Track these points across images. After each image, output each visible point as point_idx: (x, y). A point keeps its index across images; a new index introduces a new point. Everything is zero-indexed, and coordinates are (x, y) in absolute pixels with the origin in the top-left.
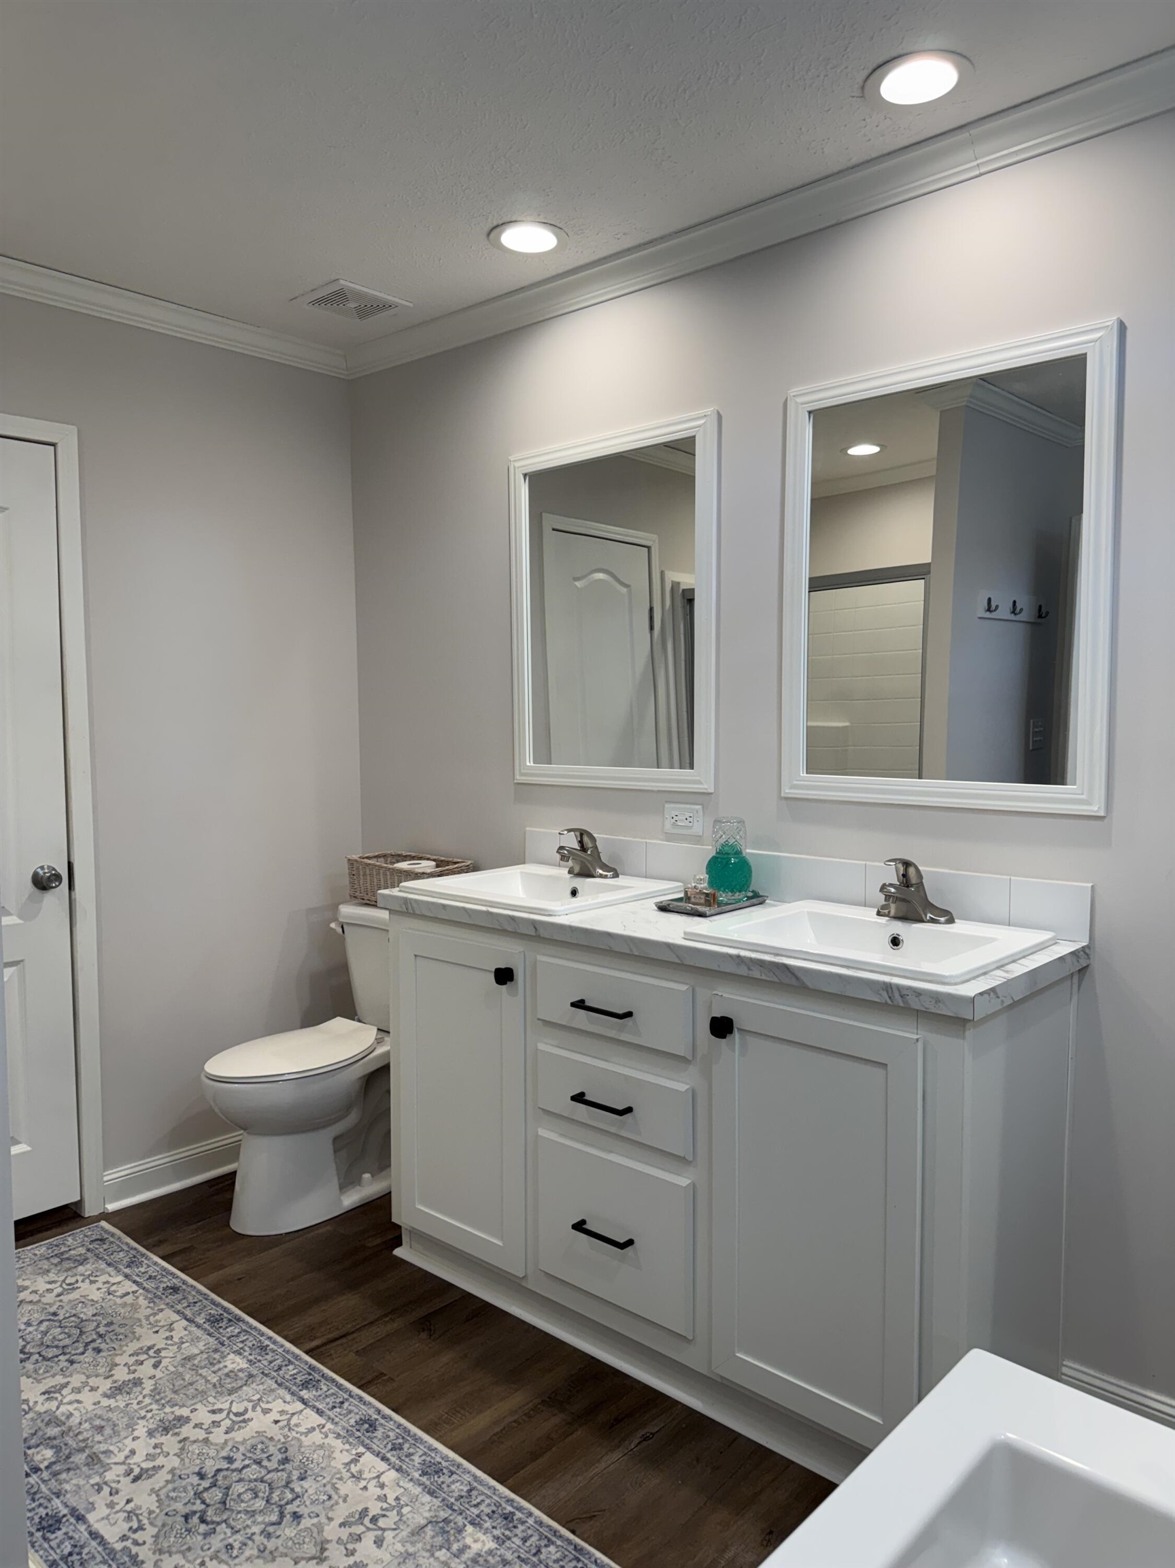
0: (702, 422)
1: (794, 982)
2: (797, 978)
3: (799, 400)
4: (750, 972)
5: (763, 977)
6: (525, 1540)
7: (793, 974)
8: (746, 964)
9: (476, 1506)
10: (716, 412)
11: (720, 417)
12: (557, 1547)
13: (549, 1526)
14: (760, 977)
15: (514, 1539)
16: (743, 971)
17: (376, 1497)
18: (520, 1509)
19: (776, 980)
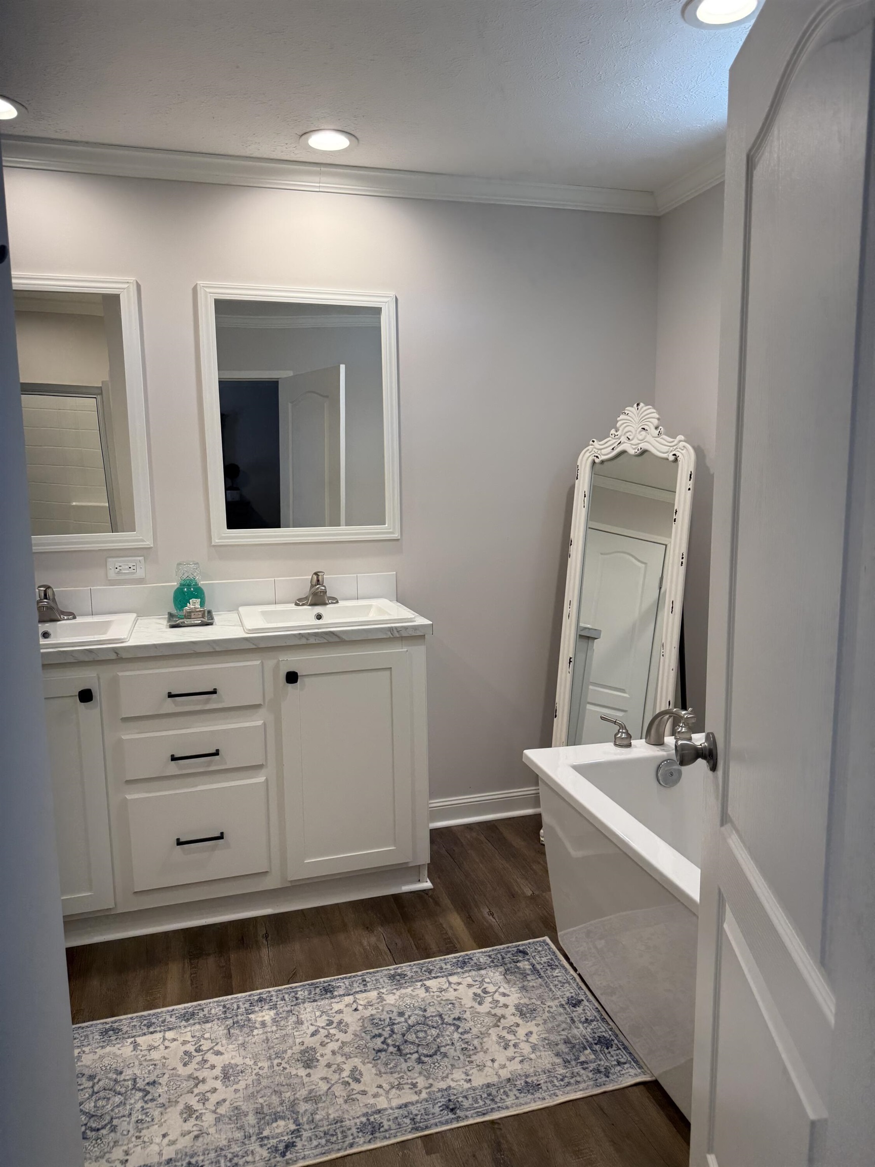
0: (126, 286)
1: (338, 640)
2: (339, 637)
3: (208, 290)
4: (308, 641)
5: (318, 642)
6: (283, 999)
7: (336, 635)
8: (305, 637)
9: (238, 1008)
10: (135, 282)
11: (139, 287)
12: (301, 990)
13: (285, 989)
14: (315, 642)
15: (278, 1003)
16: (304, 641)
17: (181, 1045)
18: (260, 994)
19: (326, 641)
